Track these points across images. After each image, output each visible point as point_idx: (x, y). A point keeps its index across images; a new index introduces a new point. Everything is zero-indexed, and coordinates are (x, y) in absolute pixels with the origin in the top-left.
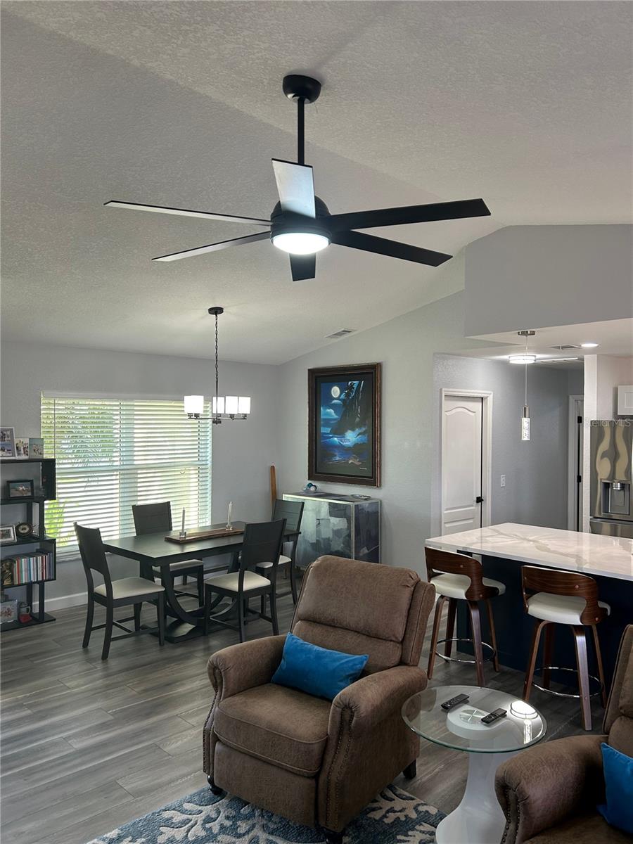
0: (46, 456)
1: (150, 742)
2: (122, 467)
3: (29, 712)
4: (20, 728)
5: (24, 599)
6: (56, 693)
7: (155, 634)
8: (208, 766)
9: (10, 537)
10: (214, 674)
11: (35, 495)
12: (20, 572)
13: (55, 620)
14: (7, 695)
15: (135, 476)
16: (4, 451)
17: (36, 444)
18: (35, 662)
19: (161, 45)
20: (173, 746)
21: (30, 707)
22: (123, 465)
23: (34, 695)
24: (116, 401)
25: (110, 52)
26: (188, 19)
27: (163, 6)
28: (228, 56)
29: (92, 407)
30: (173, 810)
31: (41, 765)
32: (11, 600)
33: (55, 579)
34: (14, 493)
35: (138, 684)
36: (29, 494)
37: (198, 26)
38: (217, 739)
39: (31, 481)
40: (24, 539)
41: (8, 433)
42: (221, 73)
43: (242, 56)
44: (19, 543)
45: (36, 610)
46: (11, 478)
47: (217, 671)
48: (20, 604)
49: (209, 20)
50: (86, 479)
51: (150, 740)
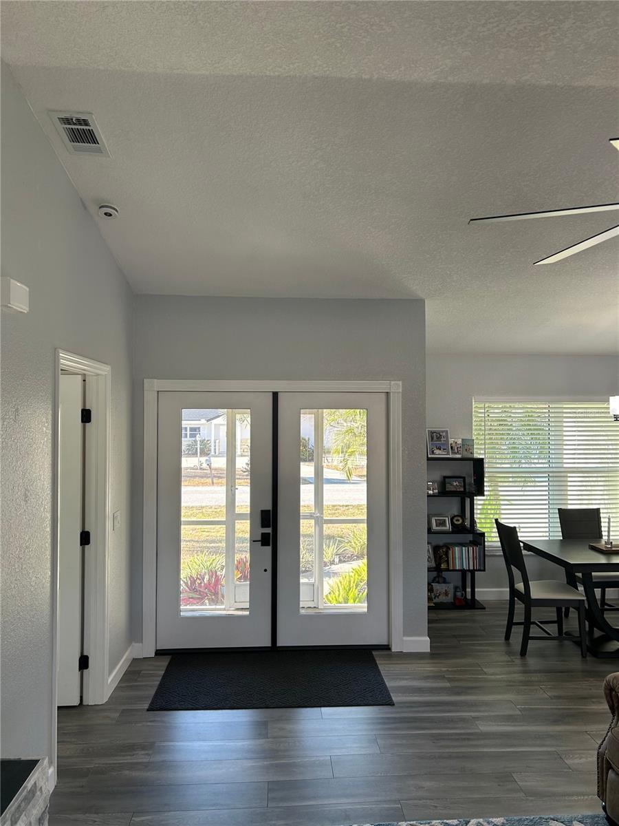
0: (476, 456)
1: (553, 749)
2: (551, 470)
3: (448, 685)
4: (438, 696)
5: (460, 584)
6: (473, 674)
7: (578, 643)
8: (602, 793)
9: (445, 526)
10: (611, 697)
11: (467, 490)
12: (454, 558)
13: (484, 608)
14: (434, 665)
15: (565, 479)
16: (440, 450)
17: (468, 444)
18: (461, 642)
19: (526, 58)
20: (577, 761)
21: (450, 680)
22: (552, 467)
23: (455, 671)
24: (543, 404)
25: (486, 81)
26: (542, 26)
27: (514, 24)
28: (595, 42)
29: (529, 410)
30: (562, 822)
31: (449, 734)
32: (448, 583)
33: (484, 570)
34: (449, 488)
35: (551, 688)
36: (462, 489)
37: (553, 27)
38: (610, 767)
39: (464, 478)
40: (458, 529)
41: (444, 434)
42: (595, 61)
43: (609, 37)
44: (453, 532)
45: (469, 596)
46: (448, 473)
47: (614, 693)
48: (456, 588)
49: (561, 17)
50: (523, 479)
51: (552, 746)
